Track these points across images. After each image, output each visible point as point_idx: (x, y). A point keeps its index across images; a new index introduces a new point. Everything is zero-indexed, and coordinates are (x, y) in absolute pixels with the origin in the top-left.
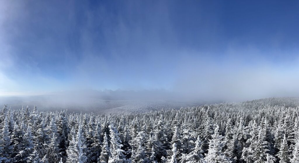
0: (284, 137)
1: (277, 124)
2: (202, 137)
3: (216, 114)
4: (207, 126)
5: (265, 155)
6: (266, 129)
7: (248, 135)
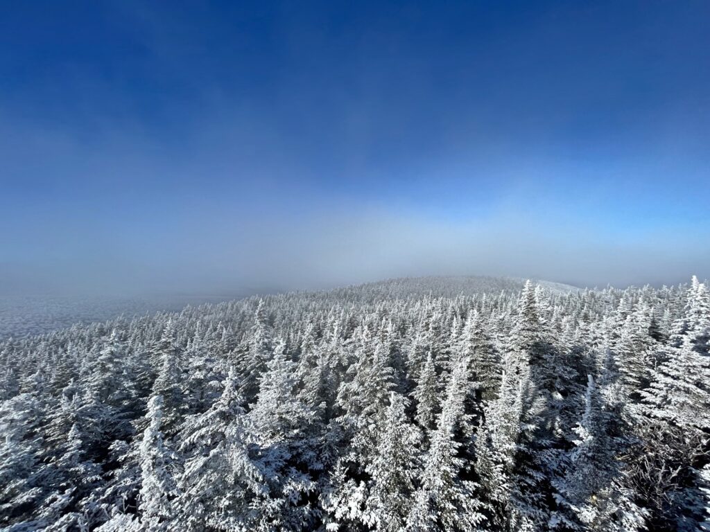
0: (429, 358)
1: (414, 333)
2: (242, 369)
3: (279, 316)
4: (256, 344)
5: (387, 395)
6: (390, 343)
7: (352, 357)
